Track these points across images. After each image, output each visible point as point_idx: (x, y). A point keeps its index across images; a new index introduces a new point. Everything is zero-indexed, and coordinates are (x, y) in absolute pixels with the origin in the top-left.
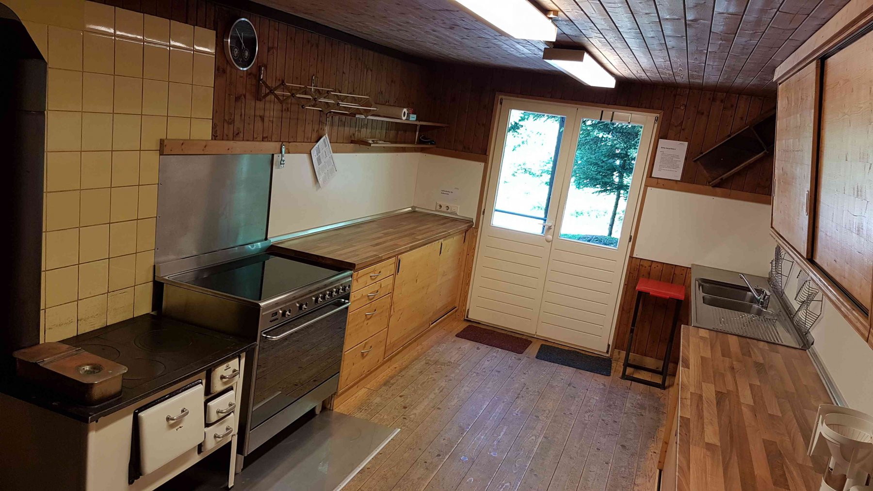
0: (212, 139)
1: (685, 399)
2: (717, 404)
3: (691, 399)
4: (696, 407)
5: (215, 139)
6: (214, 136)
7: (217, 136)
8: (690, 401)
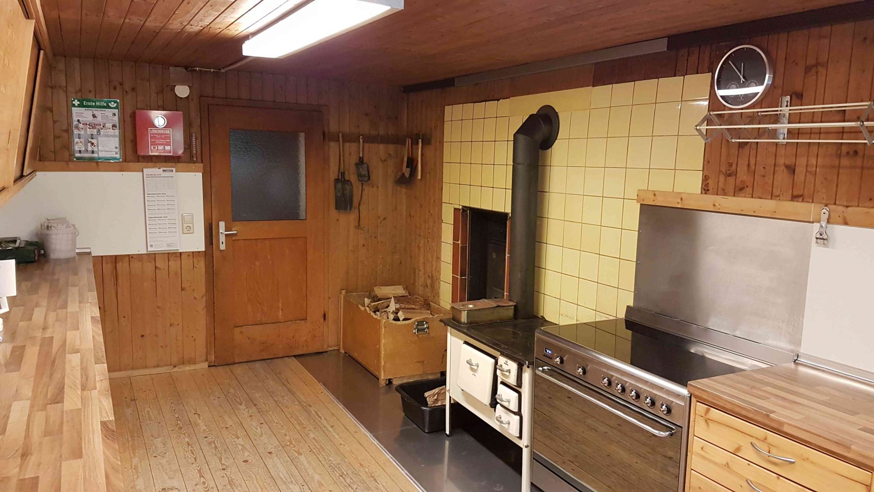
0: (702, 193)
1: (102, 380)
2: (63, 388)
3: (95, 382)
4: (89, 376)
5: (706, 193)
6: (704, 189)
7: (708, 190)
8: (97, 380)
